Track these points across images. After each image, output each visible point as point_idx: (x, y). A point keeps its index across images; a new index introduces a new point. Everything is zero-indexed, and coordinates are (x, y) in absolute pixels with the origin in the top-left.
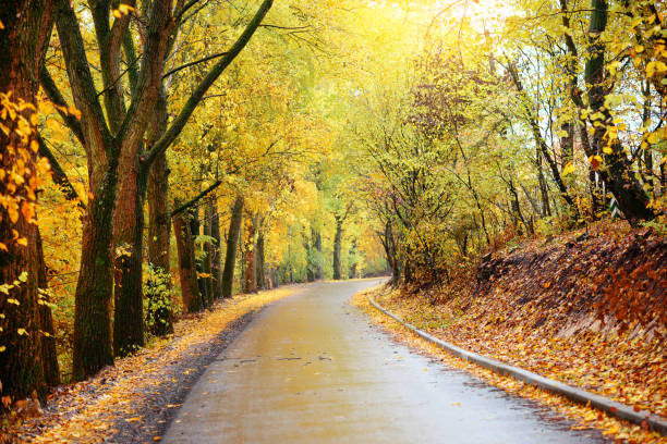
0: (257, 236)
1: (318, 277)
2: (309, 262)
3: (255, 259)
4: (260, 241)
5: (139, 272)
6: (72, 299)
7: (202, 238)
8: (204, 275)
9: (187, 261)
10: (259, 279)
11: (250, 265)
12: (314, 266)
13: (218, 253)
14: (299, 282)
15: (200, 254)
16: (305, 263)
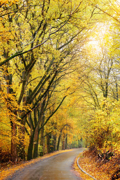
0: (65, 138)
1: (81, 147)
2: (79, 144)
3: (65, 143)
4: (66, 139)
5: (37, 146)
6: (27, 150)
7: (52, 139)
8: (52, 146)
9: (48, 143)
10: (66, 147)
11: (64, 144)
12: (80, 145)
13: (55, 142)
14: (76, 148)
15: (51, 142)
16: (78, 144)
